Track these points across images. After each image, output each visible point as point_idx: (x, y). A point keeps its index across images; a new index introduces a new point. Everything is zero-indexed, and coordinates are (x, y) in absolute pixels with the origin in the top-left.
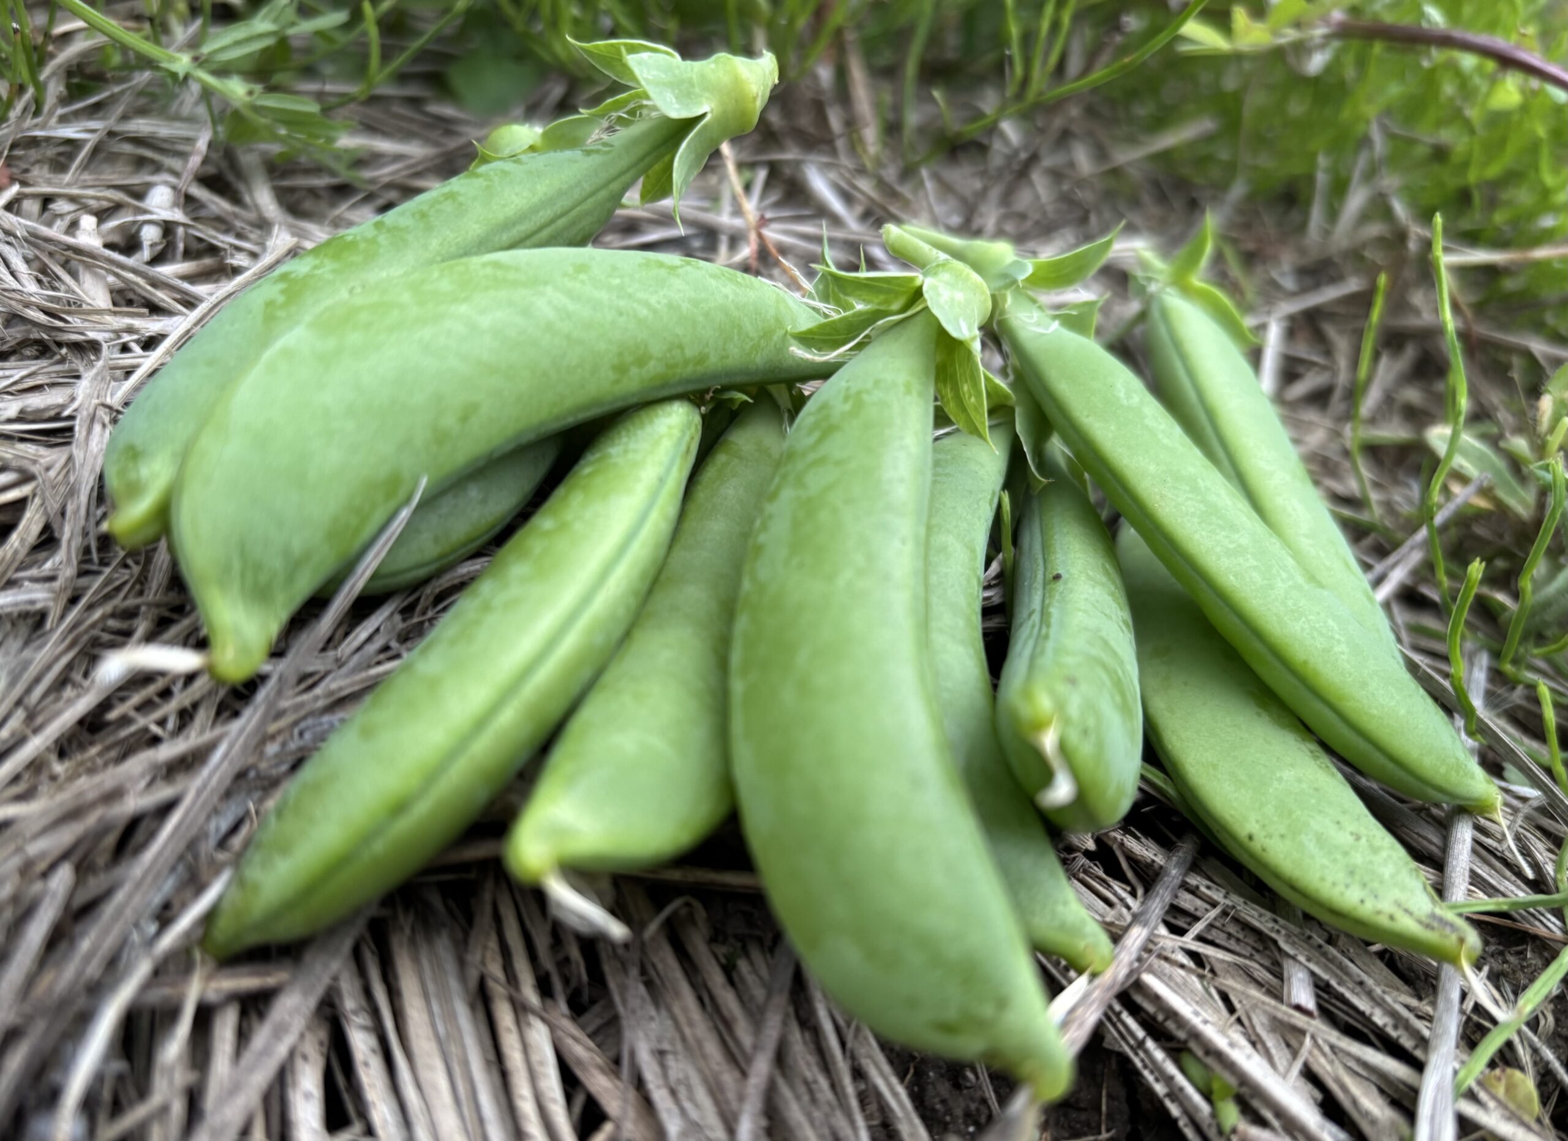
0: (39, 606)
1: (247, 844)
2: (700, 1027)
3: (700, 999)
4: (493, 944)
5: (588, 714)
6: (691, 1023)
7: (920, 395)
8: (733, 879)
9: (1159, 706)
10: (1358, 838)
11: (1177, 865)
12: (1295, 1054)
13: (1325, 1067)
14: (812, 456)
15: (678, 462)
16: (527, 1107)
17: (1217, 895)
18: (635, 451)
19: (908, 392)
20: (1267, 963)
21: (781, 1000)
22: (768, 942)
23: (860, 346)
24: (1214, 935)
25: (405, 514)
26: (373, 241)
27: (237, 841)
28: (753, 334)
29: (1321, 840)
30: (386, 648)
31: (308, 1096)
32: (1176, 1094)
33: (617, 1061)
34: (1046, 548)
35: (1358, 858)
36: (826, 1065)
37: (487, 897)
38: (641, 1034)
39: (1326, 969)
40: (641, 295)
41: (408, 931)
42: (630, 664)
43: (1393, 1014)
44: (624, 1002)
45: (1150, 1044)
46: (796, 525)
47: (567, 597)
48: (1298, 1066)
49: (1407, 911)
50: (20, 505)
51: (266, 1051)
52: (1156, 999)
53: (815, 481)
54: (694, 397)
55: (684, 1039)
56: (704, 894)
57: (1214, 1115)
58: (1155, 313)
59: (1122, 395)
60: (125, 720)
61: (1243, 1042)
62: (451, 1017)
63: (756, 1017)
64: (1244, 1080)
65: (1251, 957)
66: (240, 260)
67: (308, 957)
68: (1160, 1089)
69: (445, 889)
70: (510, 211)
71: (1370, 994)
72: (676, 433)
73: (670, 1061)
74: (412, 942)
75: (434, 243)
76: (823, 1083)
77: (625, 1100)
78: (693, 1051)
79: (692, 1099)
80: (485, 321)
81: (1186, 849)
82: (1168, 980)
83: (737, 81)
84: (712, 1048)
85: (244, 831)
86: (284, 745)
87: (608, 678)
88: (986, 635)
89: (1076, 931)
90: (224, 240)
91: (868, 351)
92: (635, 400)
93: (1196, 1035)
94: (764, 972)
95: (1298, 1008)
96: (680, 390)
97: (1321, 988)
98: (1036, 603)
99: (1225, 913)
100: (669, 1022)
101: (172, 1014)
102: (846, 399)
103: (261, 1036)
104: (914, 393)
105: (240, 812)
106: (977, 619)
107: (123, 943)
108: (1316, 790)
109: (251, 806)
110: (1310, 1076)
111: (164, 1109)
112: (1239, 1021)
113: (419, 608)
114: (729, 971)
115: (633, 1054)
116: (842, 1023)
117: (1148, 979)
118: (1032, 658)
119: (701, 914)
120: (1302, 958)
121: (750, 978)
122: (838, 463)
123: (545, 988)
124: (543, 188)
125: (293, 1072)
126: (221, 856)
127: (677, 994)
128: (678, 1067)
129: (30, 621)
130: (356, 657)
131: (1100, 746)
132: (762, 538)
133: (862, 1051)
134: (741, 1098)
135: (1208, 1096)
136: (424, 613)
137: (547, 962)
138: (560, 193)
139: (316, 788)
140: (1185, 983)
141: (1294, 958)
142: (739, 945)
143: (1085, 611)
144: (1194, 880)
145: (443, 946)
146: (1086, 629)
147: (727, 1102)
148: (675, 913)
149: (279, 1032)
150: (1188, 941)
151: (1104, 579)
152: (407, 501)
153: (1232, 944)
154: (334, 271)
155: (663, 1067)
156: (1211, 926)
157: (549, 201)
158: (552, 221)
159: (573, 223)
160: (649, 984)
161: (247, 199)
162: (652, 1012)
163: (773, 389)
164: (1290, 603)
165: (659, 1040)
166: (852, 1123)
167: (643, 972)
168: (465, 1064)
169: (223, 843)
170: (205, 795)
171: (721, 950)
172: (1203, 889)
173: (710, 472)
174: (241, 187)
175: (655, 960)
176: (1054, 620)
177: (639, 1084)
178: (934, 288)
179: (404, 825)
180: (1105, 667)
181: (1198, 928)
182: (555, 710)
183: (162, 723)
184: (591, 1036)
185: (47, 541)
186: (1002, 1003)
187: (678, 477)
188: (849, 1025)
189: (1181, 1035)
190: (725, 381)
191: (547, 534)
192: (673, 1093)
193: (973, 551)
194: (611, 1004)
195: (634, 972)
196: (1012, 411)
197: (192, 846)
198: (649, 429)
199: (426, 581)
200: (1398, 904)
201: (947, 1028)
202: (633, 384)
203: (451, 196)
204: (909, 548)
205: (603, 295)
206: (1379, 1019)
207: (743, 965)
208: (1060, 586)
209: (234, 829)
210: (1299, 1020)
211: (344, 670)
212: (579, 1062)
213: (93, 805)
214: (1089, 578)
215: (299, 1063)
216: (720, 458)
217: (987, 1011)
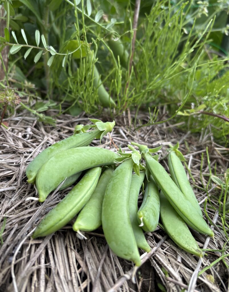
0: (15, 189)
1: (39, 223)
2: (95, 255)
3: (95, 252)
4: (68, 240)
5: (83, 210)
6: (93, 254)
7: (130, 170)
8: (101, 235)
9: (162, 216)
10: (188, 237)
11: (163, 239)
12: (178, 268)
13: (182, 271)
14: (115, 177)
15: (98, 177)
16: (71, 262)
17: (169, 244)
18: (93, 174)
19: (129, 169)
20: (176, 255)
21: (106, 252)
22: (105, 244)
23: (123, 162)
24: (168, 250)
25: (63, 182)
26: (62, 144)
27: (38, 223)
28: (109, 159)
29: (183, 237)
30: (58, 199)
31: (43, 258)
32: (160, 273)
33: (83, 259)
34: (148, 191)
35: (188, 240)
36: (111, 263)
37: (68, 234)
38: (86, 255)
39: (183, 256)
40: (95, 154)
41: (57, 238)
42: (89, 204)
43: (192, 264)
44: (85, 250)
45: (157, 265)
46: (112, 187)
47: (83, 195)
48: (178, 270)
49: (194, 249)
50: (13, 175)
51: (39, 252)
52: (158, 258)
53: (116, 181)
54: (101, 166)
55: (92, 256)
56: (97, 237)
57: (165, 276)
58: (169, 156)
59: (160, 170)
60: (24, 206)
61: (170, 266)
62: (62, 249)
63: (102, 254)
64: (169, 271)
65: (173, 254)
66: (40, 140)
67: (45, 239)
68: (158, 272)
69: (63, 232)
70: (79, 141)
71: (189, 261)
72: (98, 172)
73: (90, 259)
74: (58, 239)
75: (69, 145)
76: (110, 265)
77: (84, 265)
78: (93, 258)
79: (93, 265)
80: (76, 157)
81: (165, 237)
82: (160, 256)
83: (109, 126)
84: (96, 258)
85: (39, 222)
86: (44, 211)
87: (86, 206)
88: (138, 203)
89: (146, 246)
90: (37, 137)
91: (124, 162)
92: (93, 167)
93: (163, 264)
94: (104, 249)
95: (178, 262)
96: (99, 166)
97: (182, 259)
98: (145, 200)
99: (170, 247)
100: (90, 254)
101: (27, 245)
102: (120, 170)
103: (38, 250)
104: (129, 170)
105: (38, 219)
106: (137, 201)
107: (23, 235)
108: (183, 230)
109: (40, 218)
110: (180, 272)
111: (24, 259)
112: (170, 263)
113: (62, 193)
114: (99, 248)
115: (85, 258)
116: (114, 257)
117: (157, 255)
118: (142, 208)
119: (96, 240)
120: (180, 255)
121: (102, 249)
122: (119, 179)
123: (74, 247)
124: (84, 139)
125: (41, 255)
126: (36, 225)
127: (92, 250)
128: (91, 260)
129: (12, 191)
130: (54, 200)
131: (149, 220)
132: (108, 188)
133: (116, 261)
134: (99, 265)
135: (165, 274)
136: (63, 194)
137: (75, 244)
138: (86, 139)
139: (50, 216)
140: (163, 257)
141: (179, 255)
142: (101, 244)
143: (152, 201)
144: (166, 242)
145: (62, 239)
146: (151, 204)
147: (97, 266)
148: (92, 239)
149: (40, 249)
150: (164, 251)
151: (156, 197)
152: (64, 180)
153: (171, 252)
154: (57, 148)
155: (89, 260)
156: (168, 249)
157: (84, 140)
158: (85, 143)
159: (87, 143)
160: (88, 249)
161: (40, 129)
162: (88, 252)
163: (112, 165)
164: (181, 202)
165: (89, 256)
166: (114, 271)
167: (88, 247)
168: (64, 256)
169: (36, 223)
170: (35, 216)
171: (98, 245)
172: (167, 243)
173: (102, 177)
174: (39, 127)
175: (89, 245)
176: (147, 202)
177: (86, 263)
178: (133, 155)
179: (61, 222)
180: (152, 210)
181: (166, 249)
182: (80, 209)
183: (28, 206)
184: (80, 255)
185: (16, 180)
186: (133, 252)
187: (98, 178)
188: (115, 257)
189: (161, 264)
190: (105, 164)
191: (80, 186)
192: (90, 264)
193: (137, 191)
194: (83, 251)
195: (86, 247)
196: (145, 170)
197: (33, 223)
198: (94, 171)
199: (63, 190)
200: (192, 247)
201: (126, 255)
202: (93, 165)
203: (72, 139)
204: (127, 191)
205: (90, 154)
206: (191, 265)
207: (101, 247)
208: (149, 197)
209: (37, 221)
210: (178, 264)
211: (52, 201)
212: (78, 258)
213: (21, 216)
214: (153, 196)
215: (42, 254)
216: (104, 175)
217: (131, 253)
